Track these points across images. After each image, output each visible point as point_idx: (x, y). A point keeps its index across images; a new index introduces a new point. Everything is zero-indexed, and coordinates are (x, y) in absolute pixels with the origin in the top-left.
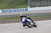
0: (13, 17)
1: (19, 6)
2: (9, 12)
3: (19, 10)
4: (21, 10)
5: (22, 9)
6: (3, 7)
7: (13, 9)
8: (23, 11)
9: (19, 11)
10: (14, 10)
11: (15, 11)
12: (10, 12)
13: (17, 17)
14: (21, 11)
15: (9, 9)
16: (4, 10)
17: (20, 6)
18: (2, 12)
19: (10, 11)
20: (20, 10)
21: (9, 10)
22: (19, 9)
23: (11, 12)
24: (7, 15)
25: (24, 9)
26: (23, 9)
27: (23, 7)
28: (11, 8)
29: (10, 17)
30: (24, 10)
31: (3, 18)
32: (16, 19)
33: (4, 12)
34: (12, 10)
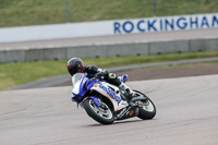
0: (159, 54)
1: (185, 5)
2: (143, 31)
3: (188, 21)
4: (194, 20)
5: (200, 17)
6: (118, 10)
7: (163, 19)
8: (205, 26)
9: (188, 27)
10: (167, 22)
11: (169, 28)
12: (147, 31)
13: (180, 52)
14: (194, 25)
15: (143, 16)
16: (122, 22)
17: (193, 4)
18: (116, 29)
19: (150, 26)
20: (192, 23)
21: (146, 20)
22: (188, 17)
23: (152, 30)
24: (137, 41)
25: (209, 17)
26: (204, 18)
27: (206, 8)
28: (155, 11)
29: (149, 54)
30: (207, 24)
31: (118, 56)
32: (175, 63)
33: (121, 29)
34: (158, 21)
